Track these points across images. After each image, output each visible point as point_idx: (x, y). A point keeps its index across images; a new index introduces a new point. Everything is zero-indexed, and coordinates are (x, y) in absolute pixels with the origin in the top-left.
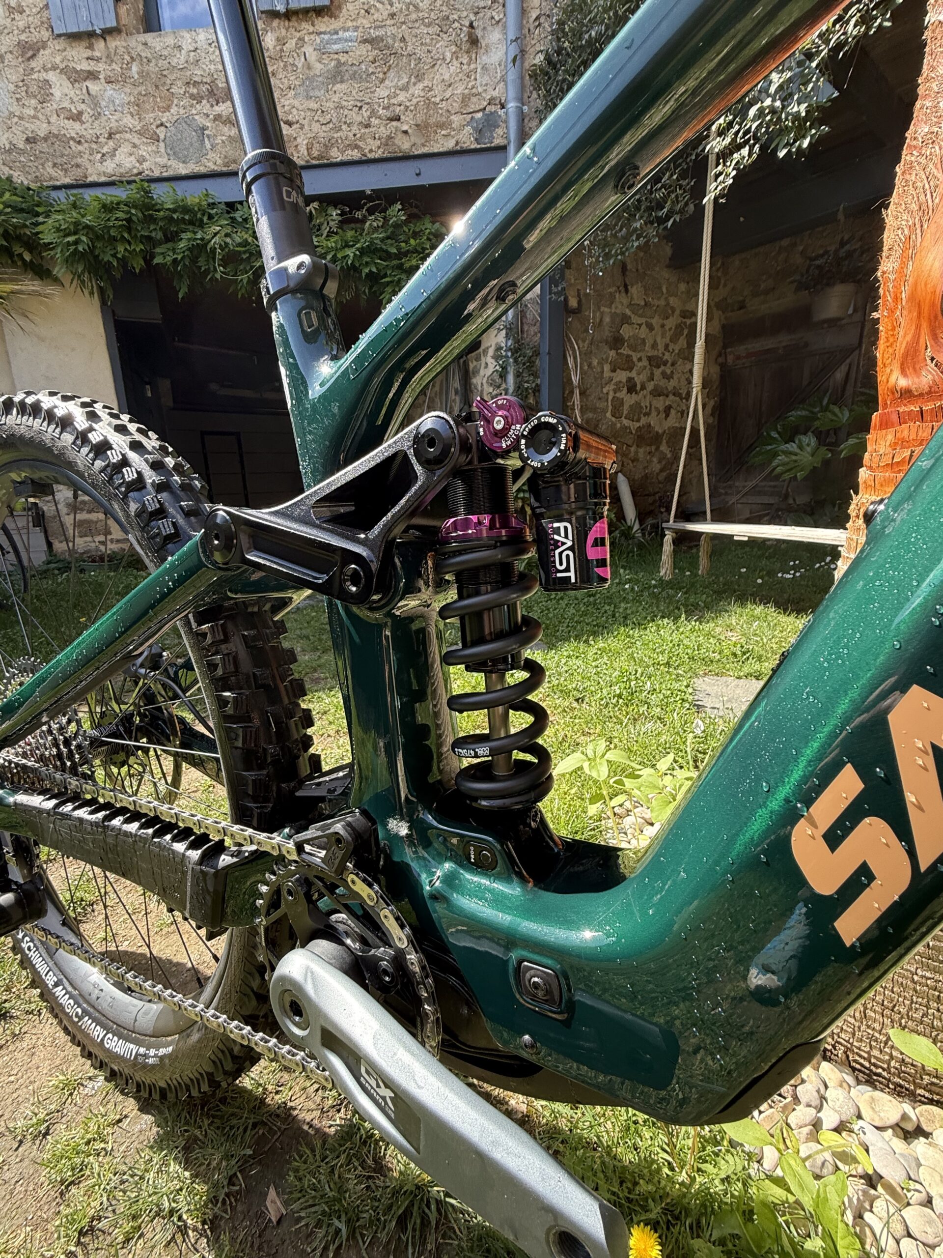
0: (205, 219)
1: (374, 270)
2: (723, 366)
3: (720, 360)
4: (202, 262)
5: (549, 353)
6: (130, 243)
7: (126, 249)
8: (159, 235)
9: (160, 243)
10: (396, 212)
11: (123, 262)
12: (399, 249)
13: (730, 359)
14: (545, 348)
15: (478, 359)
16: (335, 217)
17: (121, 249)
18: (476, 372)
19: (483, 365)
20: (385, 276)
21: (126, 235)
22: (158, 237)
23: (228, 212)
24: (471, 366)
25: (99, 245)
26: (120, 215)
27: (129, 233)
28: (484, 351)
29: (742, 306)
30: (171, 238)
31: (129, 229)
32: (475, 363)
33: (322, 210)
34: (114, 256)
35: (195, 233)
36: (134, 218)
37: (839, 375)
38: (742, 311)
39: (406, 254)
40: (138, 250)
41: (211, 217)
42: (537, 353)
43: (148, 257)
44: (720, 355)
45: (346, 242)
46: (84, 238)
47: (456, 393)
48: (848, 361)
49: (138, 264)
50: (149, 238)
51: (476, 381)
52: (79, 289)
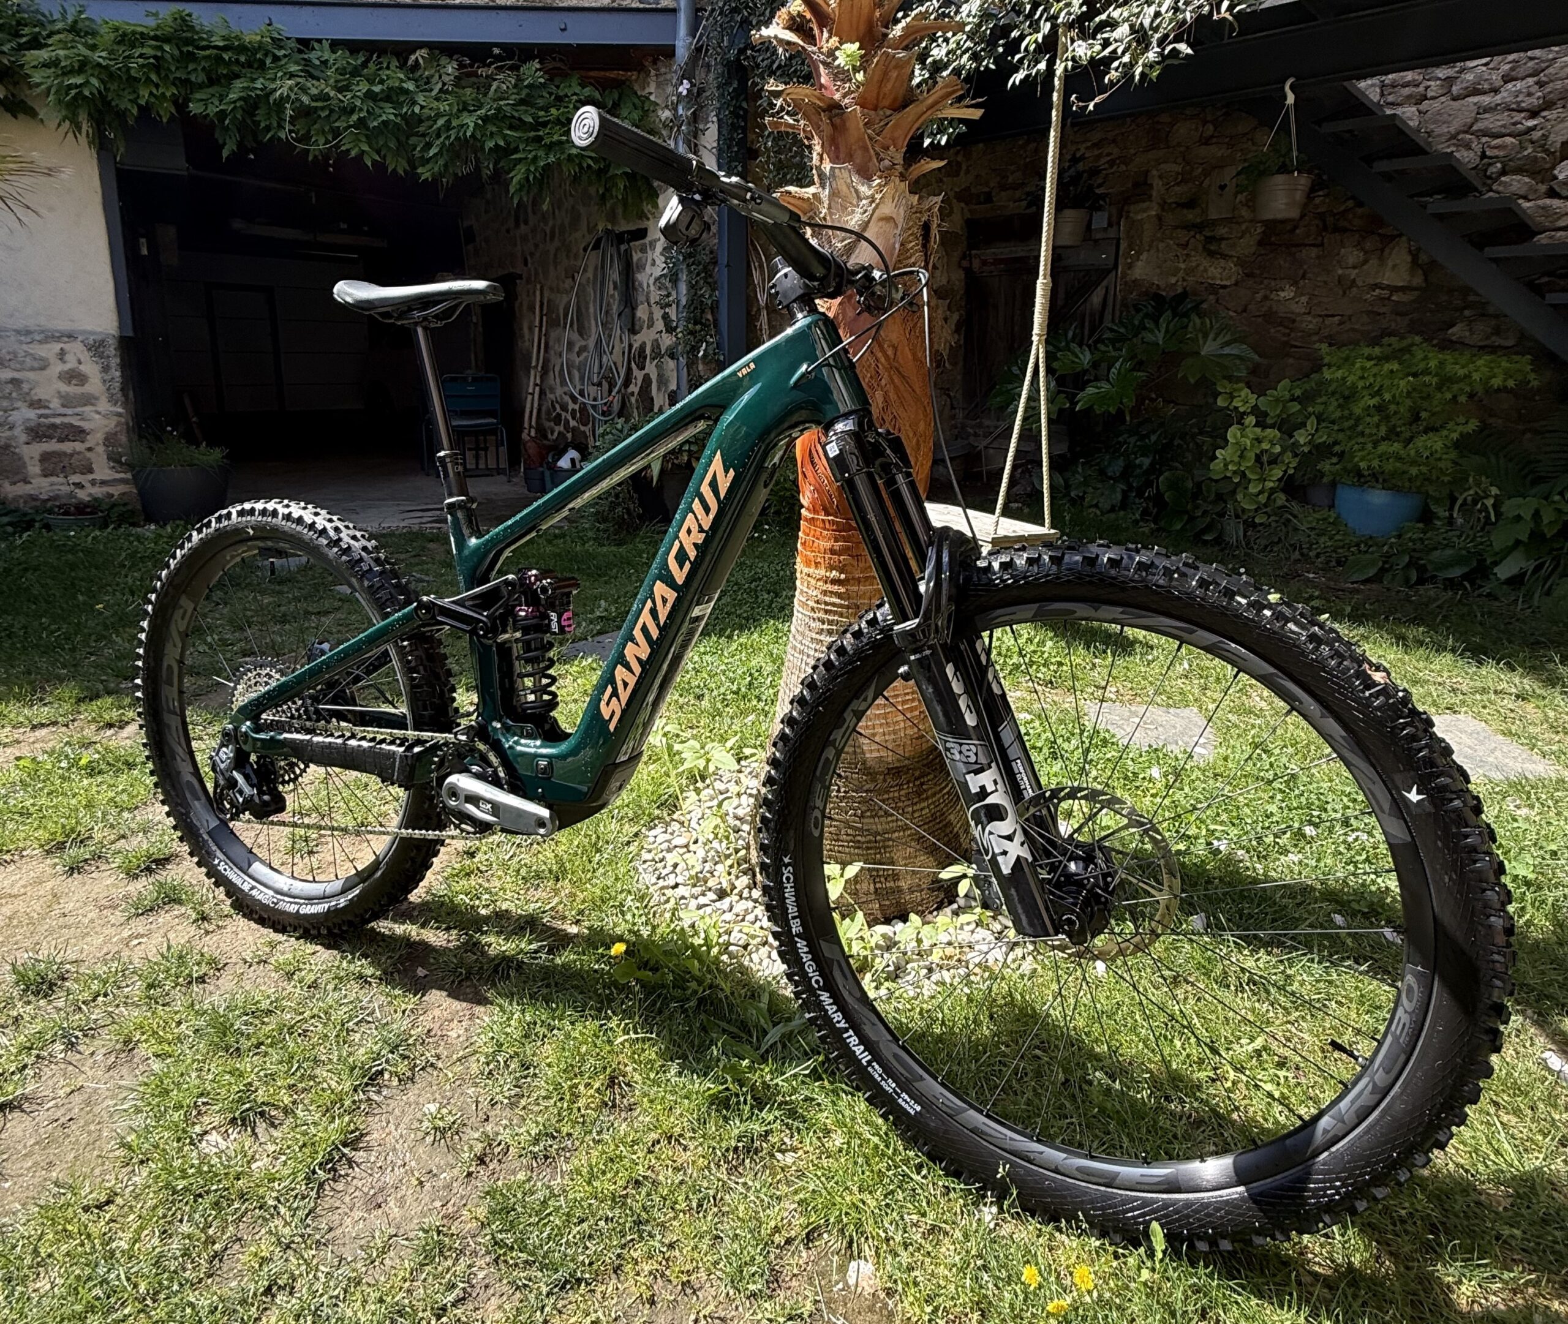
0: (268, 61)
1: (502, 143)
2: (968, 271)
3: (965, 263)
4: (260, 114)
5: (728, 266)
6: (157, 86)
7: (151, 93)
8: (202, 78)
9: (201, 86)
10: (533, 71)
11: (144, 110)
12: (536, 118)
13: (976, 264)
14: (723, 259)
15: (643, 250)
16: (450, 70)
17: (144, 93)
18: (641, 267)
19: (649, 261)
20: (516, 150)
21: (154, 77)
22: (200, 80)
23: (300, 51)
24: (635, 258)
25: (114, 86)
26: (147, 51)
27: (158, 74)
28: (651, 243)
29: (988, 198)
30: (217, 79)
31: (157, 68)
32: (640, 255)
33: (432, 59)
34: (134, 101)
35: (253, 80)
36: (167, 56)
37: (1096, 298)
38: (988, 206)
39: (545, 124)
40: (168, 94)
41: (276, 59)
42: (714, 262)
43: (181, 105)
44: (964, 257)
45: (464, 103)
46: (94, 81)
47: (615, 288)
48: (1105, 283)
49: (166, 111)
50: (187, 81)
51: (642, 277)
52: (70, 135)
